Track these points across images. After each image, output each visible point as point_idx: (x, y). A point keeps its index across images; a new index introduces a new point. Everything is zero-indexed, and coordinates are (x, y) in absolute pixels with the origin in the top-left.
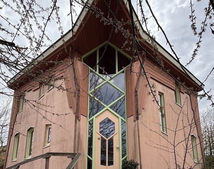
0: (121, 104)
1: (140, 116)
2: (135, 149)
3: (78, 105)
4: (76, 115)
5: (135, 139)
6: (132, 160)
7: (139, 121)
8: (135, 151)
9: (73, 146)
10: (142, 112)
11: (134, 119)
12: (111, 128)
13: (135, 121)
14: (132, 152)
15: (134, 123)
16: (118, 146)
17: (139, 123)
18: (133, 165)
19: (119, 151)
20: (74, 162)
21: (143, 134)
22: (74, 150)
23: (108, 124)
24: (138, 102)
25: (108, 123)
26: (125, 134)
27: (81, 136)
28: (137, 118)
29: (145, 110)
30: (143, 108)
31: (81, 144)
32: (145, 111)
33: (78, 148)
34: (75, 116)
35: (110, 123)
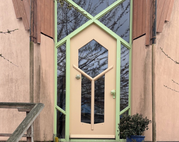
0: (123, 13)
1: (158, 37)
2: (145, 95)
3: (33, 14)
4: (32, 34)
5: (145, 79)
6: (137, 114)
7: (156, 46)
8: (145, 100)
9: (29, 91)
10: (164, 29)
11: (146, 41)
12: (101, 59)
13: (147, 46)
14: (138, 101)
15: (146, 50)
16: (113, 91)
17: (156, 50)
18: (140, 122)
19: (115, 98)
20: (30, 119)
21: (161, 70)
22: (32, 97)
23: (96, 52)
24: (156, 9)
25: (95, 49)
26: (127, 70)
27: (44, 73)
28: (153, 40)
29: (170, 25)
30: (166, 21)
31: (44, 87)
32: (169, 27)
33: (38, 93)
34: (29, 35)
35: (99, 50)
